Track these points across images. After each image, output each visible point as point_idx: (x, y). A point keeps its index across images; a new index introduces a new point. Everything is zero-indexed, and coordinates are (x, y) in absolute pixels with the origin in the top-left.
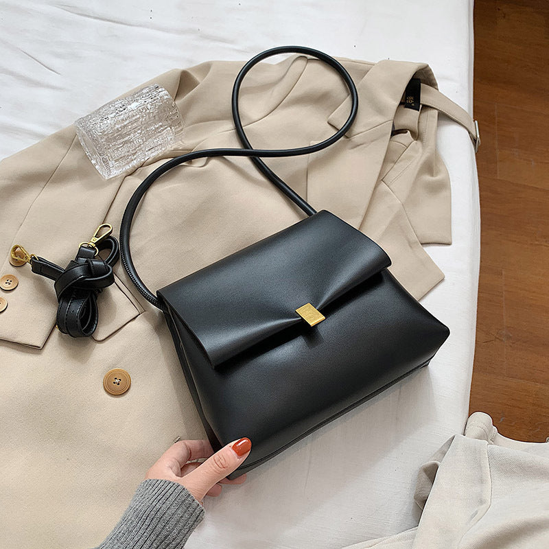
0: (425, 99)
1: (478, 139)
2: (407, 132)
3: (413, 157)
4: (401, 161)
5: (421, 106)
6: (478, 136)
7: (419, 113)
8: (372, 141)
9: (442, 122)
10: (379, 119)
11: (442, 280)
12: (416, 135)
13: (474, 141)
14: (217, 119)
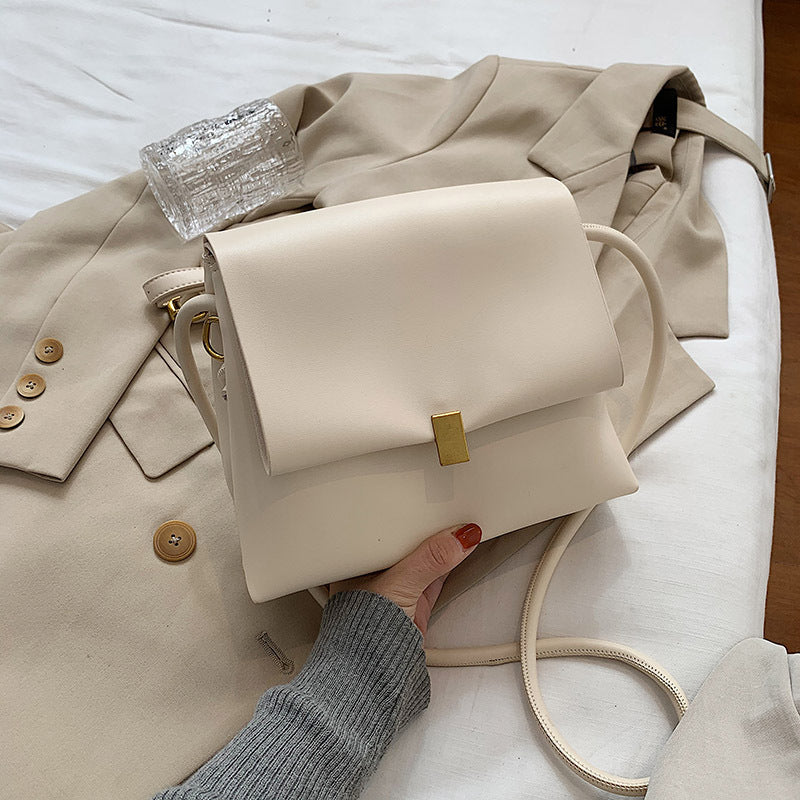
0: (684, 120)
1: (772, 182)
2: (654, 168)
3: (665, 205)
4: (645, 212)
5: (678, 131)
6: (772, 176)
7: (674, 140)
8: (598, 185)
9: (712, 155)
10: (609, 151)
11: (710, 392)
12: (671, 174)
13: (766, 184)
14: (358, 154)
